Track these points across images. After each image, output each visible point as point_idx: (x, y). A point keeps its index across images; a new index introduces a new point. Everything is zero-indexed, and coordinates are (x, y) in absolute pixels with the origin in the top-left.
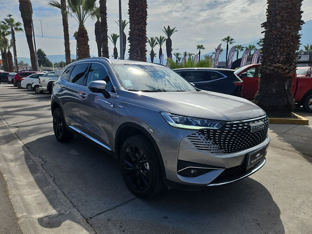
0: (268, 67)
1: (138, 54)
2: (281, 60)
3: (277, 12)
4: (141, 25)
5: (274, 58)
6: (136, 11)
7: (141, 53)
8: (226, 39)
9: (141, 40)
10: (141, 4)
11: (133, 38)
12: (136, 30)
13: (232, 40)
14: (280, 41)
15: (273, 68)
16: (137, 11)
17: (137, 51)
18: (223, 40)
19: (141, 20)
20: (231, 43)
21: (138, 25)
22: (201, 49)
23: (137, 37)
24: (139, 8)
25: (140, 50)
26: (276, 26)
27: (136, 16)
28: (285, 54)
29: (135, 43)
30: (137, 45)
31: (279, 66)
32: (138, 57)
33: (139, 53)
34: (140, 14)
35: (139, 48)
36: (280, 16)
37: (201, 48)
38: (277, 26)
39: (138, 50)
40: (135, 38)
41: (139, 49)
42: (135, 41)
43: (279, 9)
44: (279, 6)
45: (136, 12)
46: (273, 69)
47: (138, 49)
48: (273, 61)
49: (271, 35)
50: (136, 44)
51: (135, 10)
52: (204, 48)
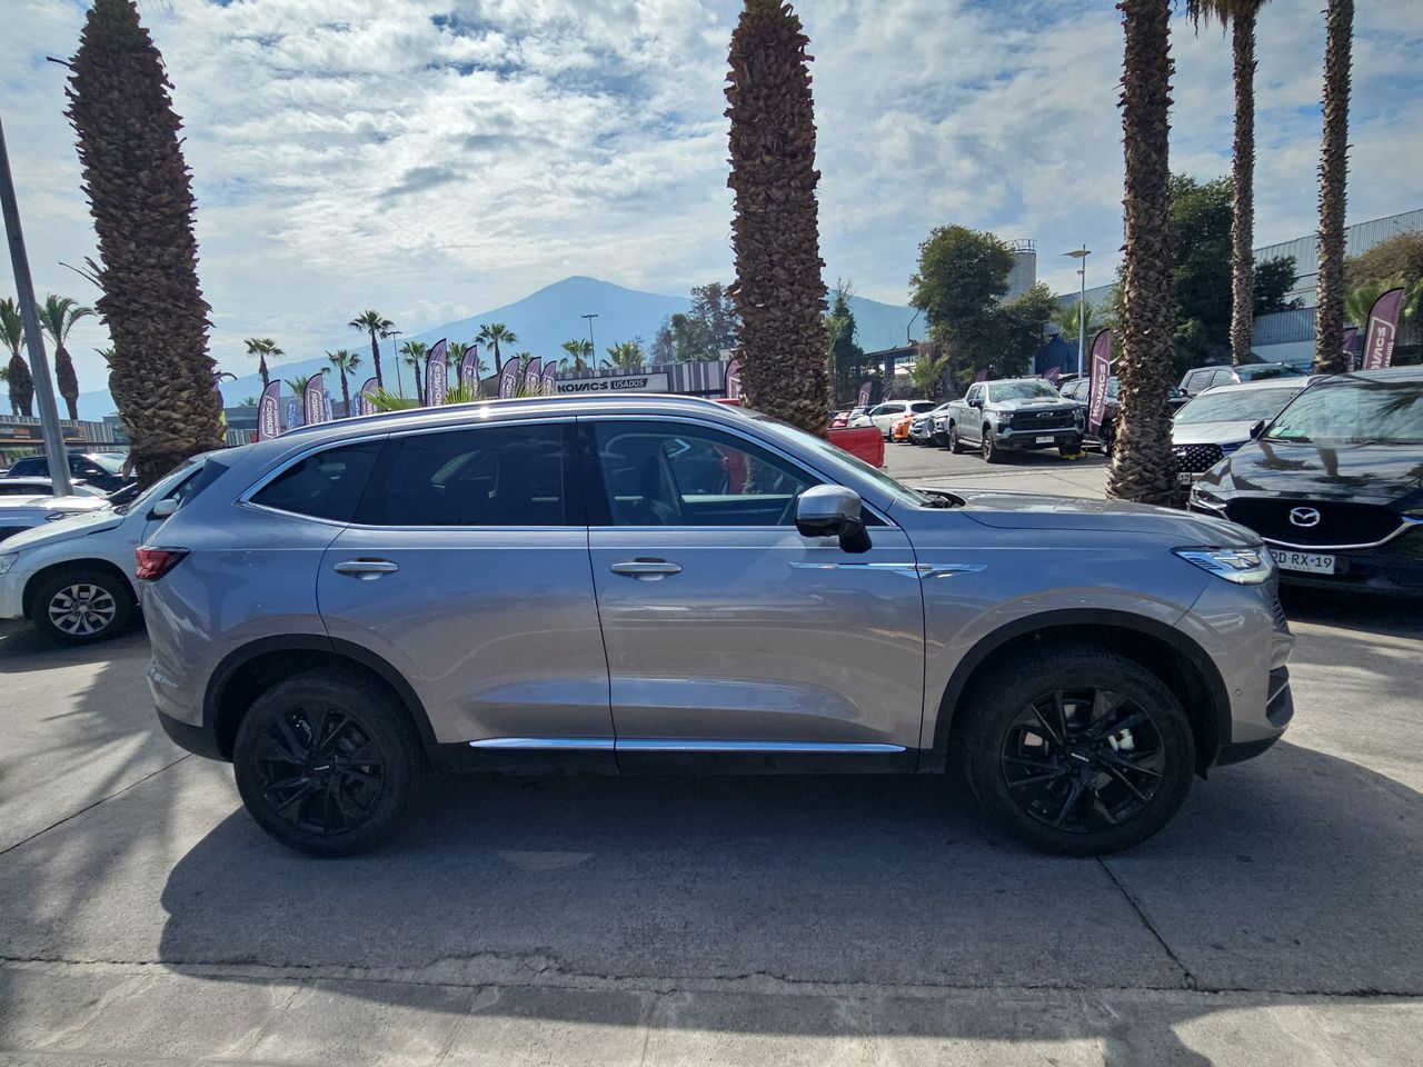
0: (777, 410)
1: (178, 376)
2: (806, 389)
3: (775, 258)
4: (173, 249)
5: (788, 385)
6: (140, 184)
7: (192, 371)
8: (363, 321)
9: (184, 312)
10: (164, 158)
11: (138, 306)
12: (153, 267)
13: (386, 323)
14: (794, 337)
15: (792, 411)
16: (146, 184)
17: (170, 363)
18: (353, 324)
19: (172, 226)
20: (384, 335)
21: (158, 245)
22: (266, 357)
23: (159, 298)
24: (153, 172)
25: (183, 358)
26: (777, 297)
27: (144, 205)
28: (811, 372)
29: (157, 329)
30: (167, 337)
31: (806, 406)
32: (180, 391)
33: (185, 372)
34: (165, 201)
35: (180, 351)
36: (785, 268)
37: (264, 350)
38: (781, 295)
39: (176, 359)
40: (148, 307)
41: (179, 354)
42: (151, 317)
43: (781, 250)
44: (779, 242)
45: (139, 190)
46: (792, 415)
47: (173, 353)
48: (787, 394)
49: (771, 320)
50: (163, 334)
51: (131, 179)
52: (278, 352)
